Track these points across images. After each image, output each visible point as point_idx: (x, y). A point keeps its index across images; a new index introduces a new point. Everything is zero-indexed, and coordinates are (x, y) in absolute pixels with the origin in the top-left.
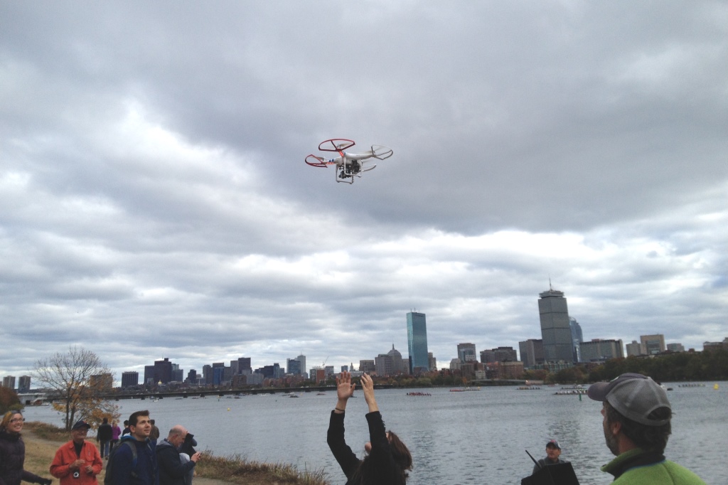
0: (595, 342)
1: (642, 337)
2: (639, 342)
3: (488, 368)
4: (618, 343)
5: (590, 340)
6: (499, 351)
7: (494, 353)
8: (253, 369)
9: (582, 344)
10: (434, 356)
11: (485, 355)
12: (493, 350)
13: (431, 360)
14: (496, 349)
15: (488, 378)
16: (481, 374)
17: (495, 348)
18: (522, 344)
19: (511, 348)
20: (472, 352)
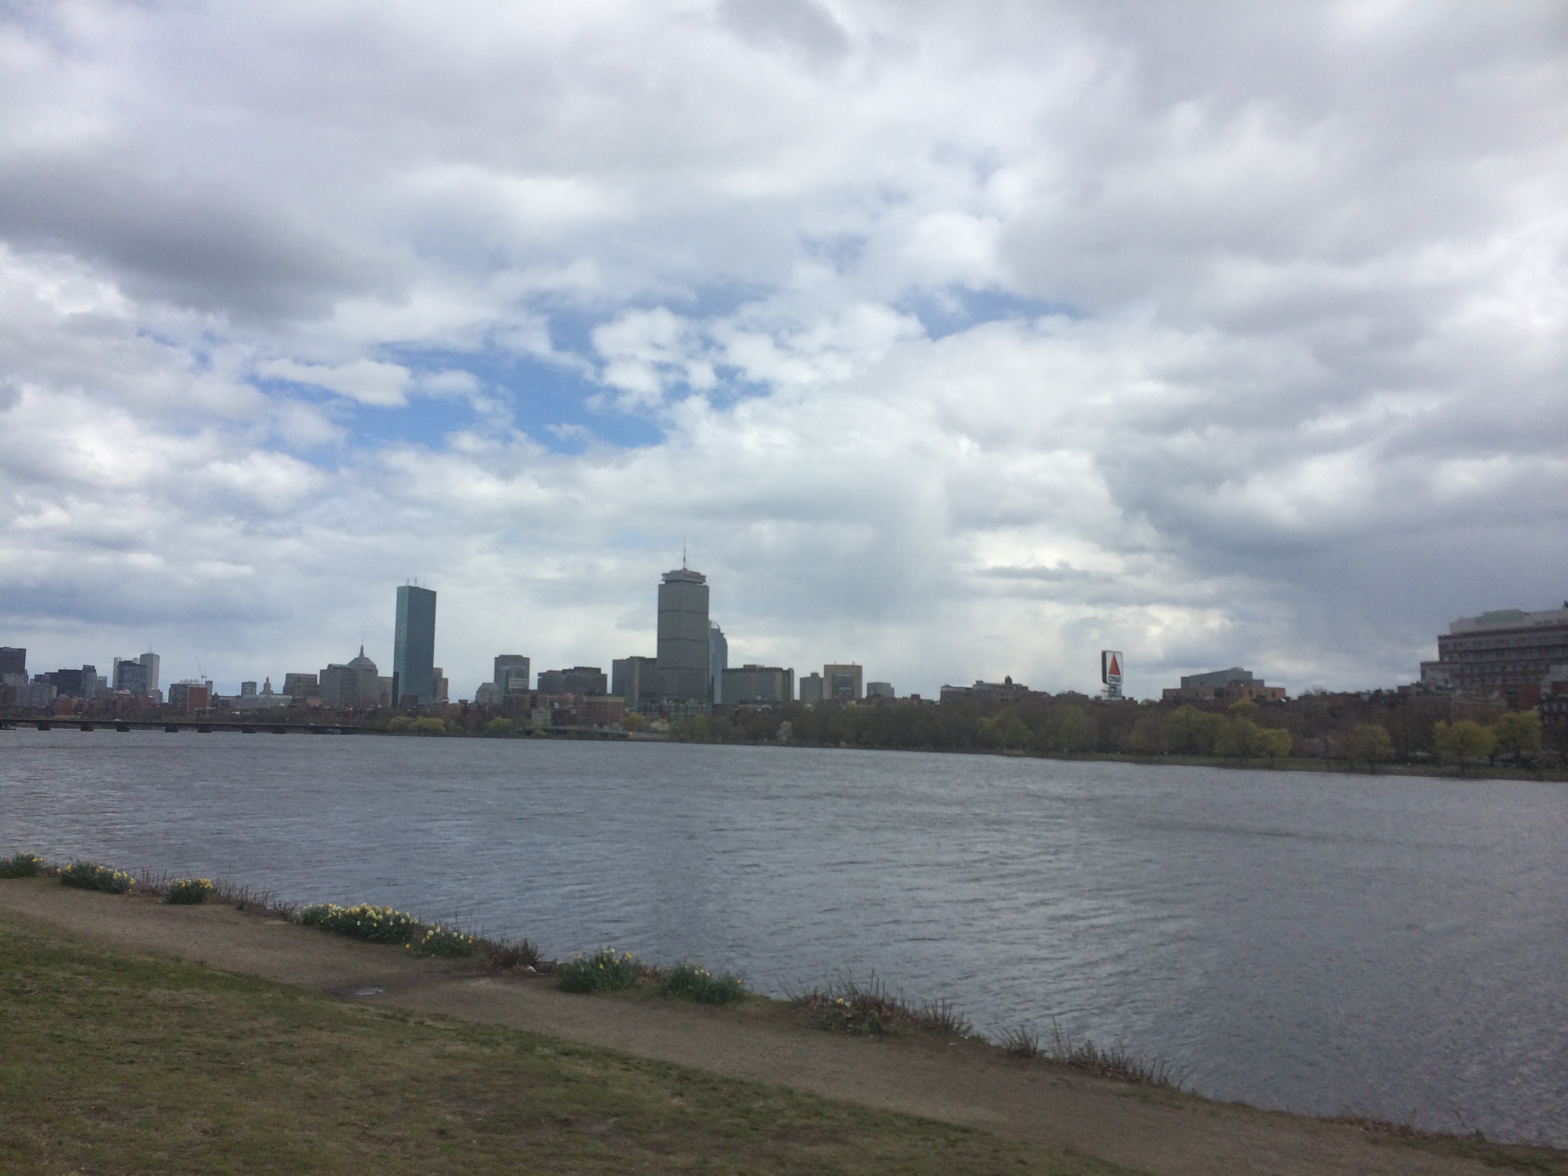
0: (749, 669)
1: (827, 668)
2: (821, 675)
3: (557, 705)
4: (788, 674)
5: (740, 666)
6: (577, 674)
7: (564, 677)
8: (31, 676)
9: (726, 671)
10: (444, 676)
11: (548, 679)
12: (564, 671)
13: (437, 682)
14: (570, 670)
15: (555, 724)
16: (541, 717)
17: (567, 668)
18: (618, 665)
19: (598, 670)
20: (524, 674)
